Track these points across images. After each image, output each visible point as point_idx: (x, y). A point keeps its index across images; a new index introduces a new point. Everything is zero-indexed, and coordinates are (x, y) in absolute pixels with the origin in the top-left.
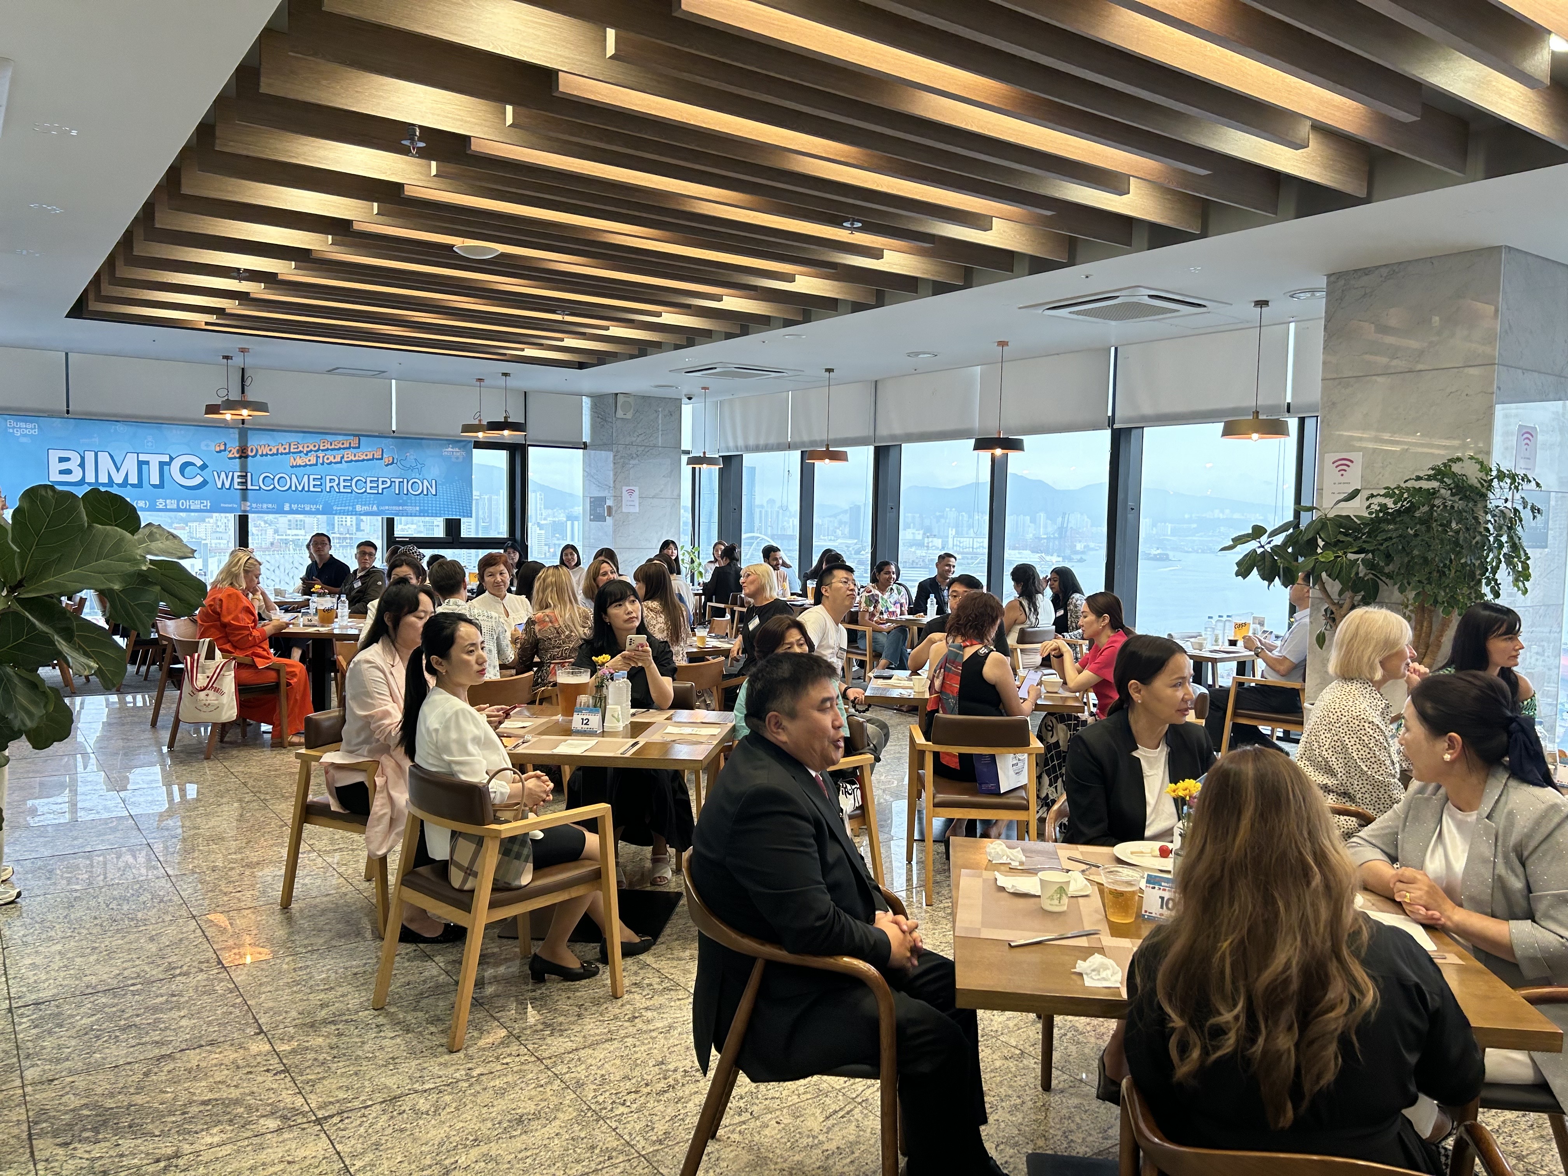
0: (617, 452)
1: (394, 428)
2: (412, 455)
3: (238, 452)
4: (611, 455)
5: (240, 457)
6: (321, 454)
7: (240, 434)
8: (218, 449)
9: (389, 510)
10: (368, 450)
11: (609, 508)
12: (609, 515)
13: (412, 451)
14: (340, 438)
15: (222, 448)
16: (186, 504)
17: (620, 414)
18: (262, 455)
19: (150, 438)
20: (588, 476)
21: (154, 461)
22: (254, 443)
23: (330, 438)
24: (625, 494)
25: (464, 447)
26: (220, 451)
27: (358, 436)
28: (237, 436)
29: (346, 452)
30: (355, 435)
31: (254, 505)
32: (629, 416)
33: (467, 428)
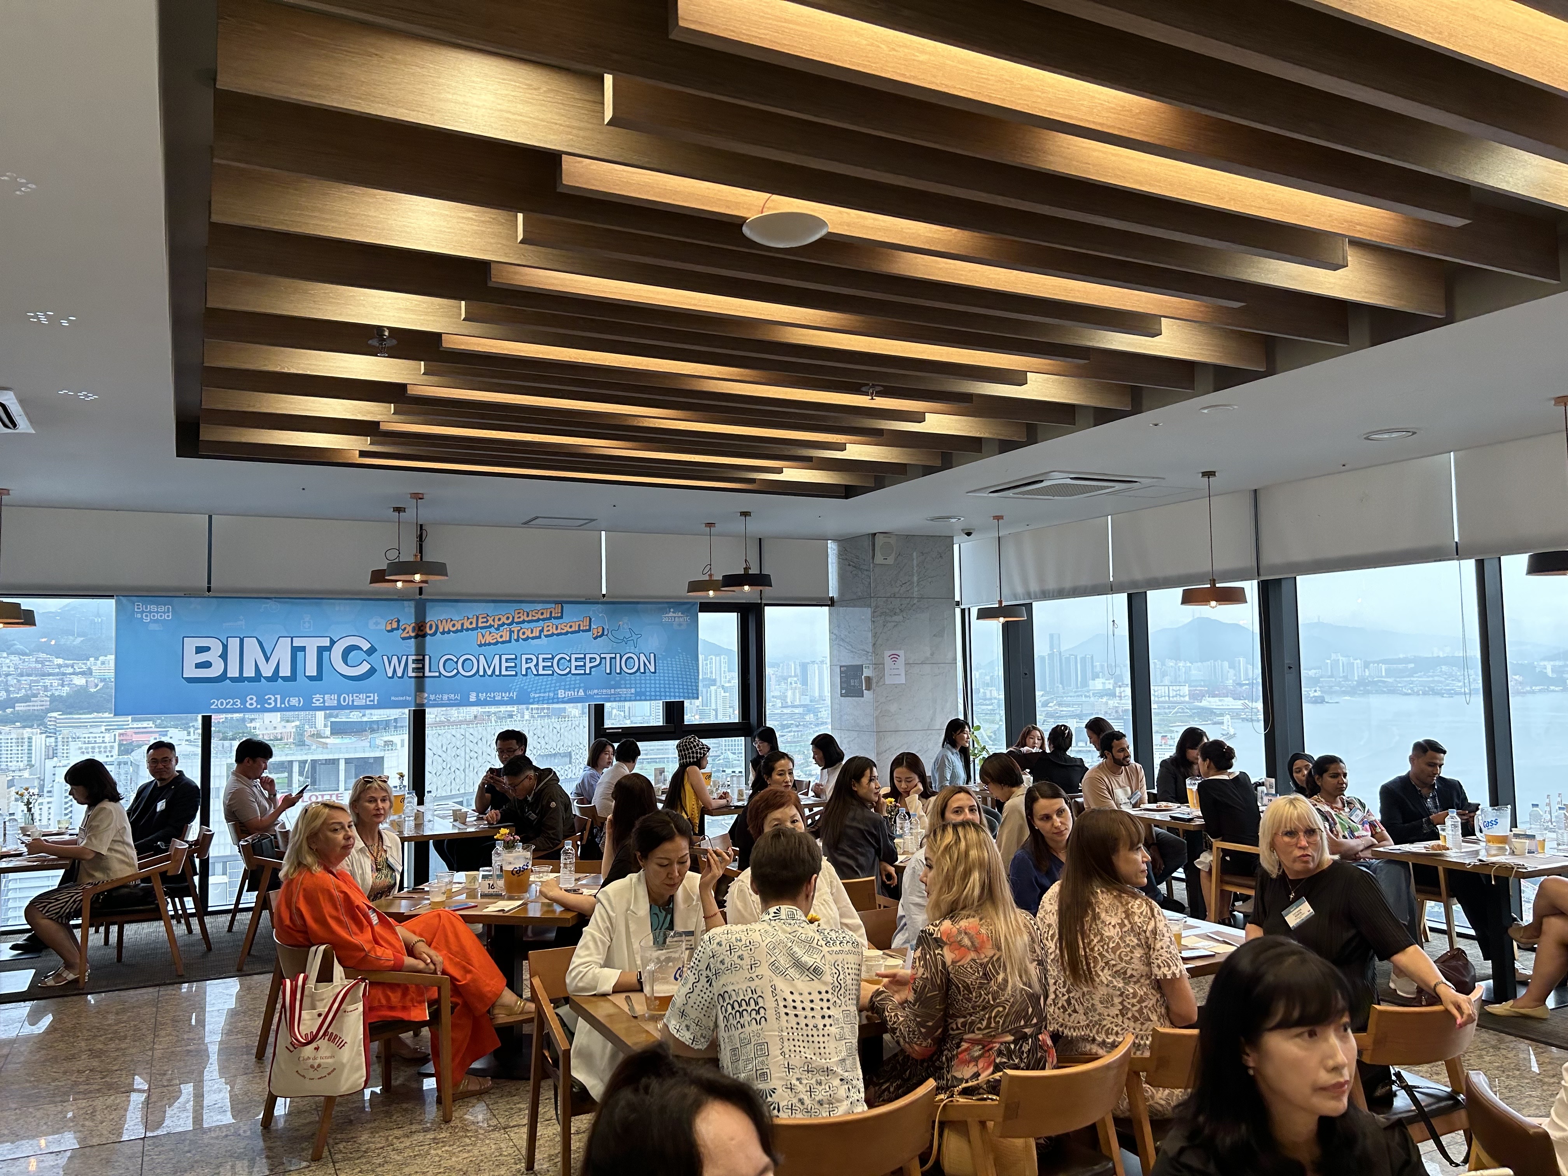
0: (877, 607)
1: (604, 592)
2: (625, 624)
3: (414, 629)
4: (868, 611)
5: (416, 637)
6: (514, 628)
7: (416, 607)
8: (389, 628)
9: (597, 695)
10: (573, 617)
11: (868, 679)
12: (868, 688)
13: (626, 619)
14: (539, 607)
15: (395, 625)
16: (349, 699)
17: (879, 559)
18: (443, 633)
19: (307, 618)
20: (837, 638)
21: (312, 645)
22: (432, 617)
23: (527, 607)
24: (888, 661)
25: (688, 610)
26: (392, 630)
27: (561, 603)
28: (413, 610)
29: (547, 623)
30: (556, 603)
31: (432, 697)
32: (891, 561)
33: (695, 586)
